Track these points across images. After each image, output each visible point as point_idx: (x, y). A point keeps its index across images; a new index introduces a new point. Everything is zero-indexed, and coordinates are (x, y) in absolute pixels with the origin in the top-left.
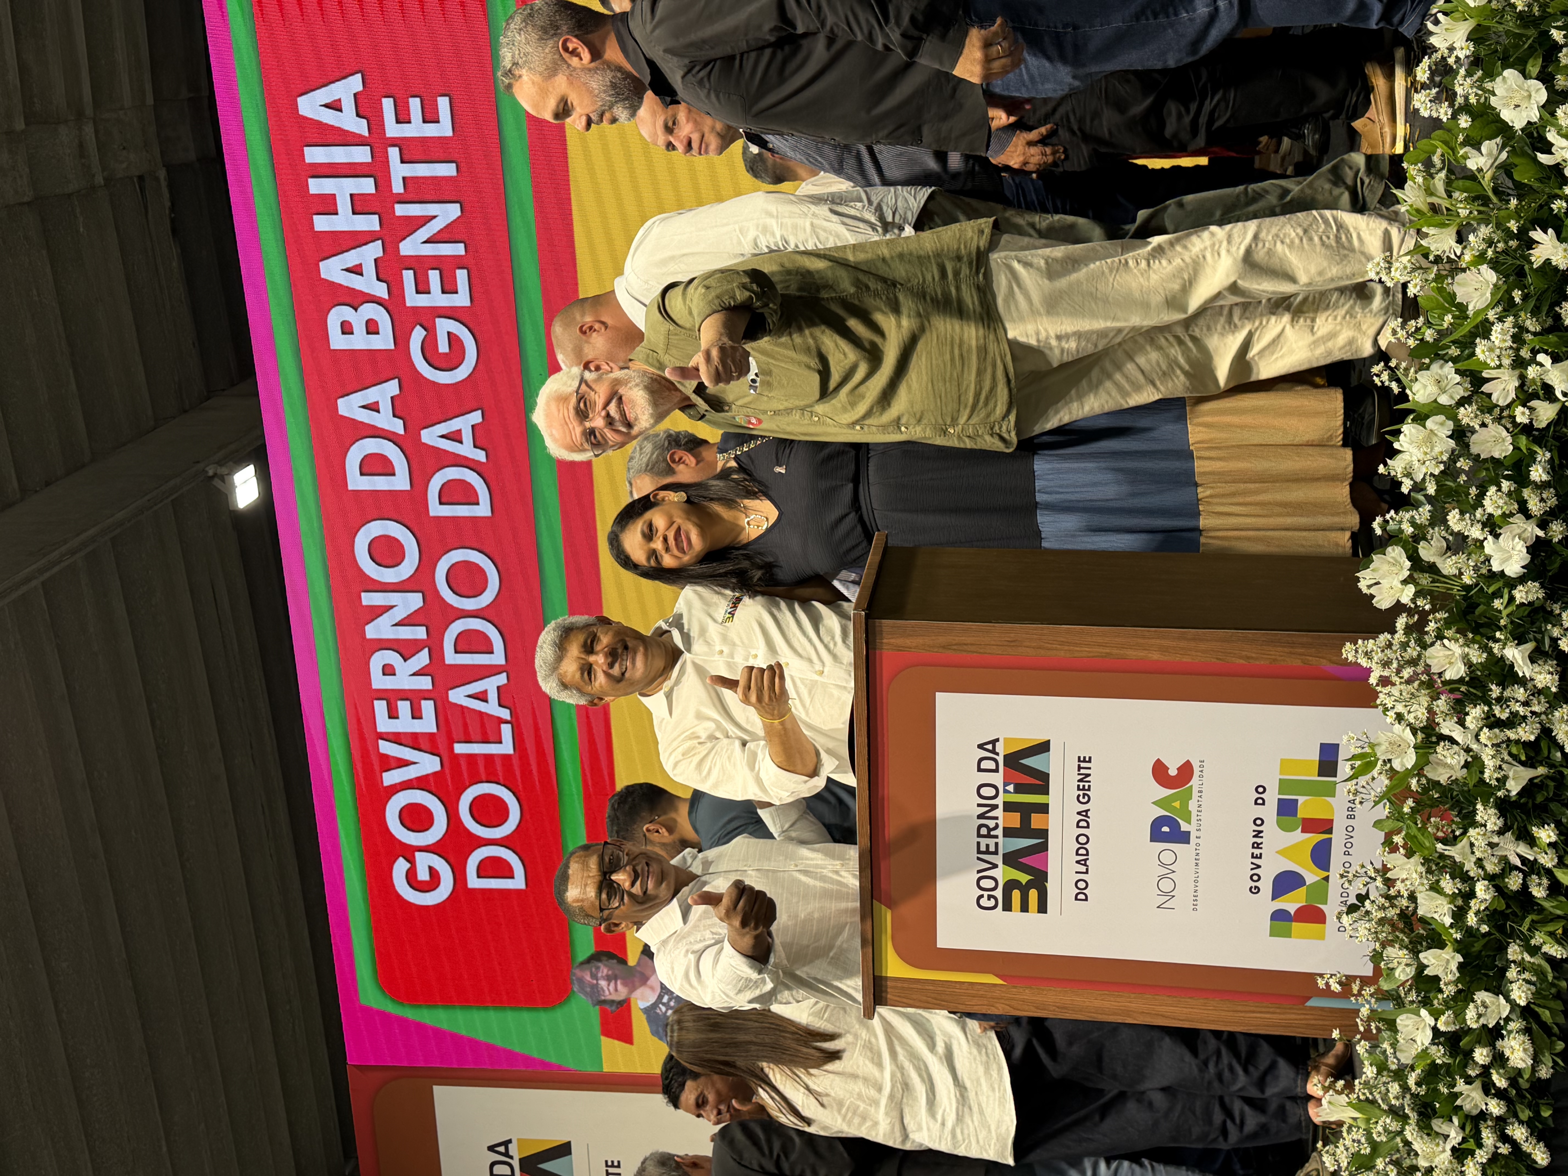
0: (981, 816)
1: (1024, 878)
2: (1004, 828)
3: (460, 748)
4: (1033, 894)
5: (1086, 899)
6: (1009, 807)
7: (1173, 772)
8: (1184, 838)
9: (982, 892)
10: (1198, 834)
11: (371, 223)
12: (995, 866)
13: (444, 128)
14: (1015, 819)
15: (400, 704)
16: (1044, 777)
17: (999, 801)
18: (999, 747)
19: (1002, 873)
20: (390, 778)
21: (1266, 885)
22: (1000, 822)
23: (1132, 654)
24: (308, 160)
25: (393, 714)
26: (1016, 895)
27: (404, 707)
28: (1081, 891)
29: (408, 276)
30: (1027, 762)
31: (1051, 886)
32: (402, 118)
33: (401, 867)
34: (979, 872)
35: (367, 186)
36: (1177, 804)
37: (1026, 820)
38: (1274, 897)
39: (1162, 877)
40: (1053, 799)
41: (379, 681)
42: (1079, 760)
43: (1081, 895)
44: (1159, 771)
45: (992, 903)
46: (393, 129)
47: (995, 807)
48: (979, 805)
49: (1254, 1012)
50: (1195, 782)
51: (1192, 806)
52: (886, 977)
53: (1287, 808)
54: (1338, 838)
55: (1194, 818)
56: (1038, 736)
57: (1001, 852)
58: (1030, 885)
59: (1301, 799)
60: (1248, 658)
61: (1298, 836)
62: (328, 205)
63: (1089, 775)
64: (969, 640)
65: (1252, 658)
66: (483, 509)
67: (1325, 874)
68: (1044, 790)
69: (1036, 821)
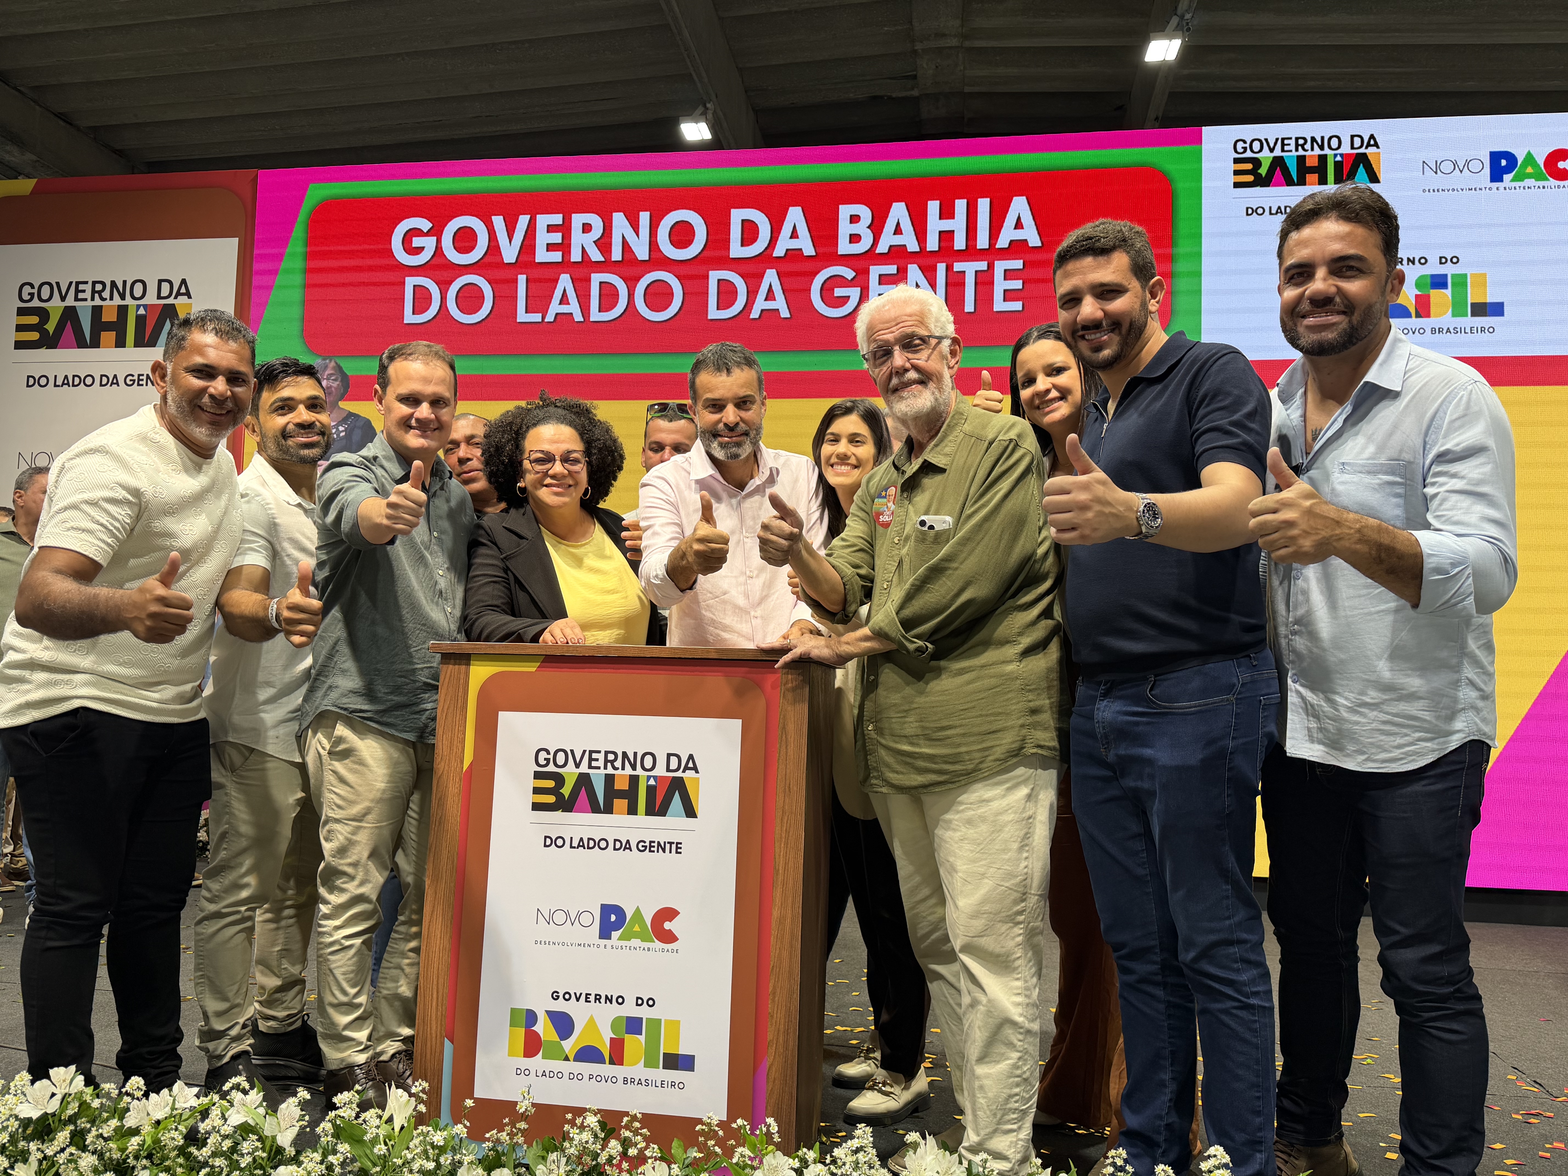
0: (625, 754)
1: (566, 791)
2: (614, 775)
3: (522, 279)
4: (551, 799)
5: (545, 846)
6: (634, 780)
7: (667, 925)
8: (605, 934)
9: (552, 754)
10: (609, 947)
11: (932, 244)
12: (577, 766)
13: (1000, 305)
14: (621, 785)
15: (560, 235)
16: (662, 812)
17: (639, 771)
18: (690, 774)
19: (571, 772)
20: (498, 222)
21: (560, 1006)
22: (620, 772)
23: (778, 894)
24: (980, 201)
25: (551, 229)
26: (550, 784)
27: (557, 238)
28: (554, 842)
29: (892, 269)
30: (677, 798)
31: (558, 816)
32: (1009, 275)
33: (425, 225)
34: (572, 751)
35: (960, 243)
36: (637, 928)
37: (621, 794)
38: (548, 1013)
39: (567, 914)
40: (641, 819)
41: (578, 220)
42: (678, 843)
43: (550, 842)
44: (669, 914)
45: (542, 762)
46: (1000, 266)
47: (634, 767)
48: (635, 754)
49: (438, 992)
50: (658, 945)
51: (636, 942)
52: (468, 664)
53: (633, 1025)
54: (606, 1069)
55: (624, 943)
56: (700, 807)
57: (591, 771)
58: (560, 796)
59: (642, 1038)
60: (774, 994)
61: (607, 1035)
62: (947, 213)
63: (664, 852)
64: (791, 752)
65: (774, 997)
66: (714, 313)
67: (571, 1057)
68: (650, 812)
69: (621, 804)
